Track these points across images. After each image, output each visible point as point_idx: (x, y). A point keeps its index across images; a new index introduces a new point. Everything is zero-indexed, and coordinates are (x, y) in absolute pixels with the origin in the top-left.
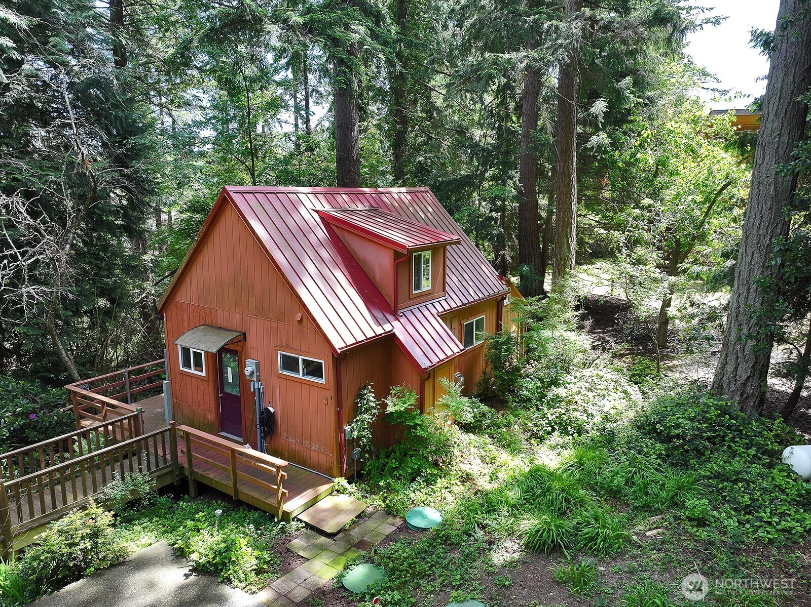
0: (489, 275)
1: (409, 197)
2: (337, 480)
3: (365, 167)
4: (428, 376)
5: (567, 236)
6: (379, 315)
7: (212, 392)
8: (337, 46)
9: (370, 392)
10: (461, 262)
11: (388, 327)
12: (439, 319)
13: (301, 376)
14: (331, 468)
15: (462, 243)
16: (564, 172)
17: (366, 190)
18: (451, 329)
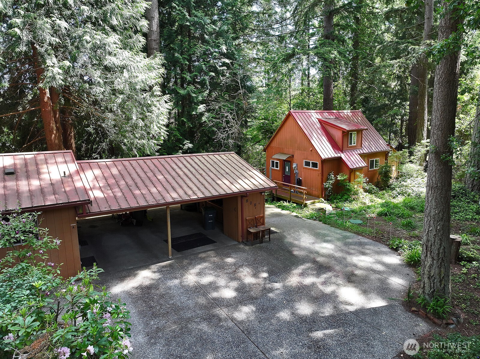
0: (383, 144)
1: (351, 114)
2: (321, 199)
3: (336, 101)
4: (352, 171)
5: (422, 130)
6: (337, 151)
7: (281, 174)
8: (326, 61)
9: (333, 174)
10: (370, 138)
11: (339, 155)
12: (358, 155)
13: (311, 167)
14: (319, 196)
15: (369, 130)
16: (421, 104)
17: (334, 111)
18: (364, 161)
